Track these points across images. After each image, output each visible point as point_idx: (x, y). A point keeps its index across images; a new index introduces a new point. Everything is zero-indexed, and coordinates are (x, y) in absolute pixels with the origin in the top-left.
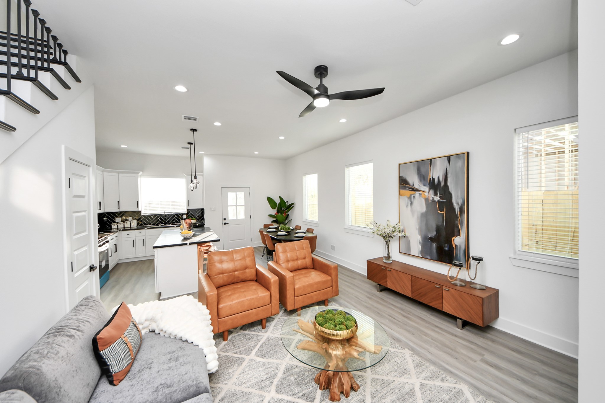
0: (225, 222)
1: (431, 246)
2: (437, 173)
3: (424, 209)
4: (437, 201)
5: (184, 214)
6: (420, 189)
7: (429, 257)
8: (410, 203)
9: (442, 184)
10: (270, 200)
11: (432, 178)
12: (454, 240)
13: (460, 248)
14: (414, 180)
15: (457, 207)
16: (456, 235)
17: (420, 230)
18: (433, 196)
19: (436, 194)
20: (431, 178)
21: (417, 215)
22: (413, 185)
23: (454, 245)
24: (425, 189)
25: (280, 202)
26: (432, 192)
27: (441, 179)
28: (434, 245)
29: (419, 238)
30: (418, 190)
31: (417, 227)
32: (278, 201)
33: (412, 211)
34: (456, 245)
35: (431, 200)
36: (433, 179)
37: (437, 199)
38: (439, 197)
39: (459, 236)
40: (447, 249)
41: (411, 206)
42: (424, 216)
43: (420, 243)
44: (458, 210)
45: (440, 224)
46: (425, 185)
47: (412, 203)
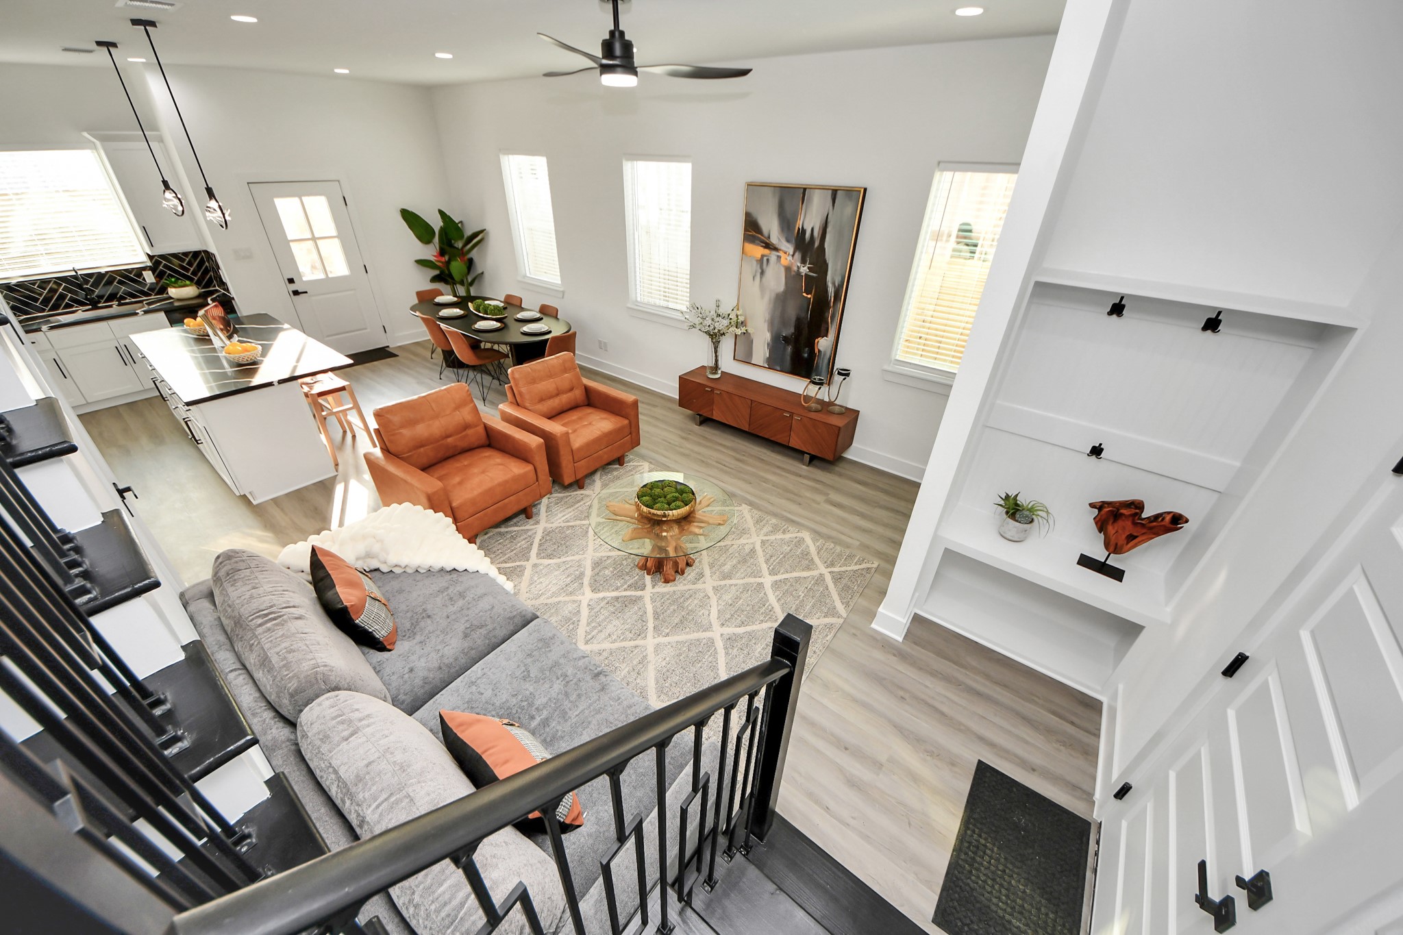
0: (293, 287)
1: (785, 349)
2: (810, 221)
3: (781, 288)
4: (803, 274)
5: (144, 269)
6: (779, 248)
7: (779, 368)
8: (760, 271)
9: (817, 244)
10: (410, 217)
11: (803, 227)
12: (818, 342)
13: (825, 354)
14: (771, 225)
15: (831, 290)
16: (822, 334)
17: (771, 323)
18: (799, 265)
19: (803, 261)
20: (801, 227)
21: (767, 298)
22: (769, 237)
23: (816, 351)
24: (789, 248)
25: (442, 224)
26: (798, 256)
27: (816, 234)
28: (789, 349)
29: (768, 336)
30: (776, 249)
31: (767, 317)
32: (436, 223)
33: (762, 288)
34: (819, 351)
35: (794, 271)
36: (804, 231)
37: (804, 270)
38: (808, 268)
39: (827, 337)
40: (806, 355)
41: (761, 278)
42: (781, 300)
43: (768, 344)
44: (833, 295)
45: (803, 315)
46: (788, 241)
47: (762, 273)
